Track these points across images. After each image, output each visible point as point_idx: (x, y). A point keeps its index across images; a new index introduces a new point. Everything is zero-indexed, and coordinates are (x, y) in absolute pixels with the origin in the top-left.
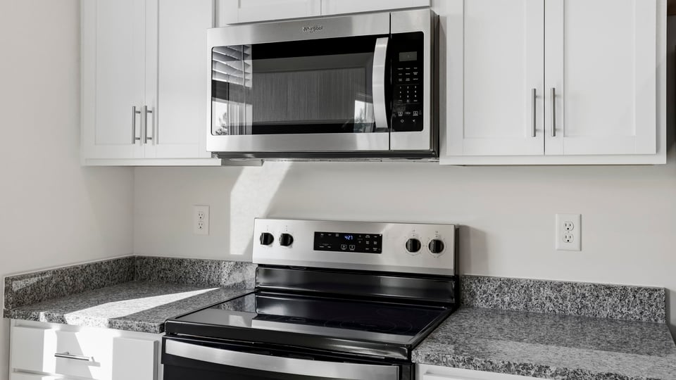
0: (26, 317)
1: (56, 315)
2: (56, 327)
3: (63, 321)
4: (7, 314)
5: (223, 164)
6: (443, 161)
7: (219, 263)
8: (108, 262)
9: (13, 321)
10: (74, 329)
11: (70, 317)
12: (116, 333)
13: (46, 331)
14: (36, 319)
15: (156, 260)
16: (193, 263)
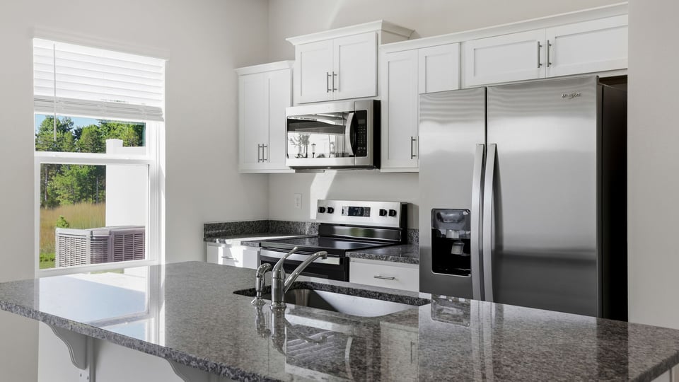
0: (211, 241)
1: (222, 240)
2: (223, 245)
3: (225, 243)
4: (205, 240)
5: (296, 172)
6: (382, 170)
7: (305, 223)
8: (254, 222)
9: (208, 243)
10: (229, 246)
11: (228, 241)
12: (244, 248)
13: (219, 248)
14: (215, 242)
15: (278, 222)
16: (294, 223)
